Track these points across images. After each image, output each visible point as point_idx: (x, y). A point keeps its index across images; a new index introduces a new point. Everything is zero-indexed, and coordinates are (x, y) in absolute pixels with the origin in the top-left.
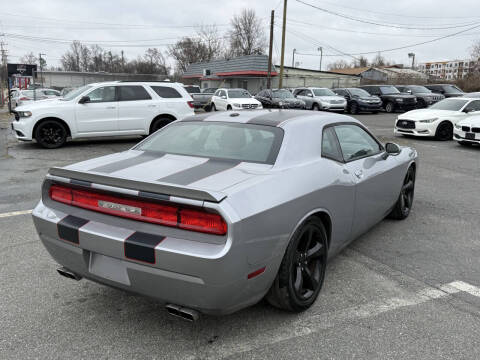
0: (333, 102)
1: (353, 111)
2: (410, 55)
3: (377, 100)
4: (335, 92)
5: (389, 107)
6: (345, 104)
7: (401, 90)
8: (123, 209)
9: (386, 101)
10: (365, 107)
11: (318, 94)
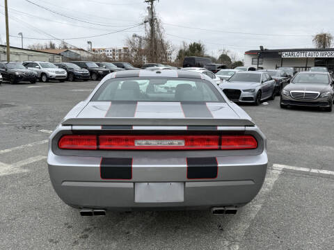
0: (57, 72)
1: (71, 79)
2: (88, 42)
3: (86, 71)
4: (56, 65)
5: (94, 77)
6: (66, 74)
7: (99, 65)
8: (165, 143)
9: (92, 72)
10: (79, 76)
11: (44, 66)
